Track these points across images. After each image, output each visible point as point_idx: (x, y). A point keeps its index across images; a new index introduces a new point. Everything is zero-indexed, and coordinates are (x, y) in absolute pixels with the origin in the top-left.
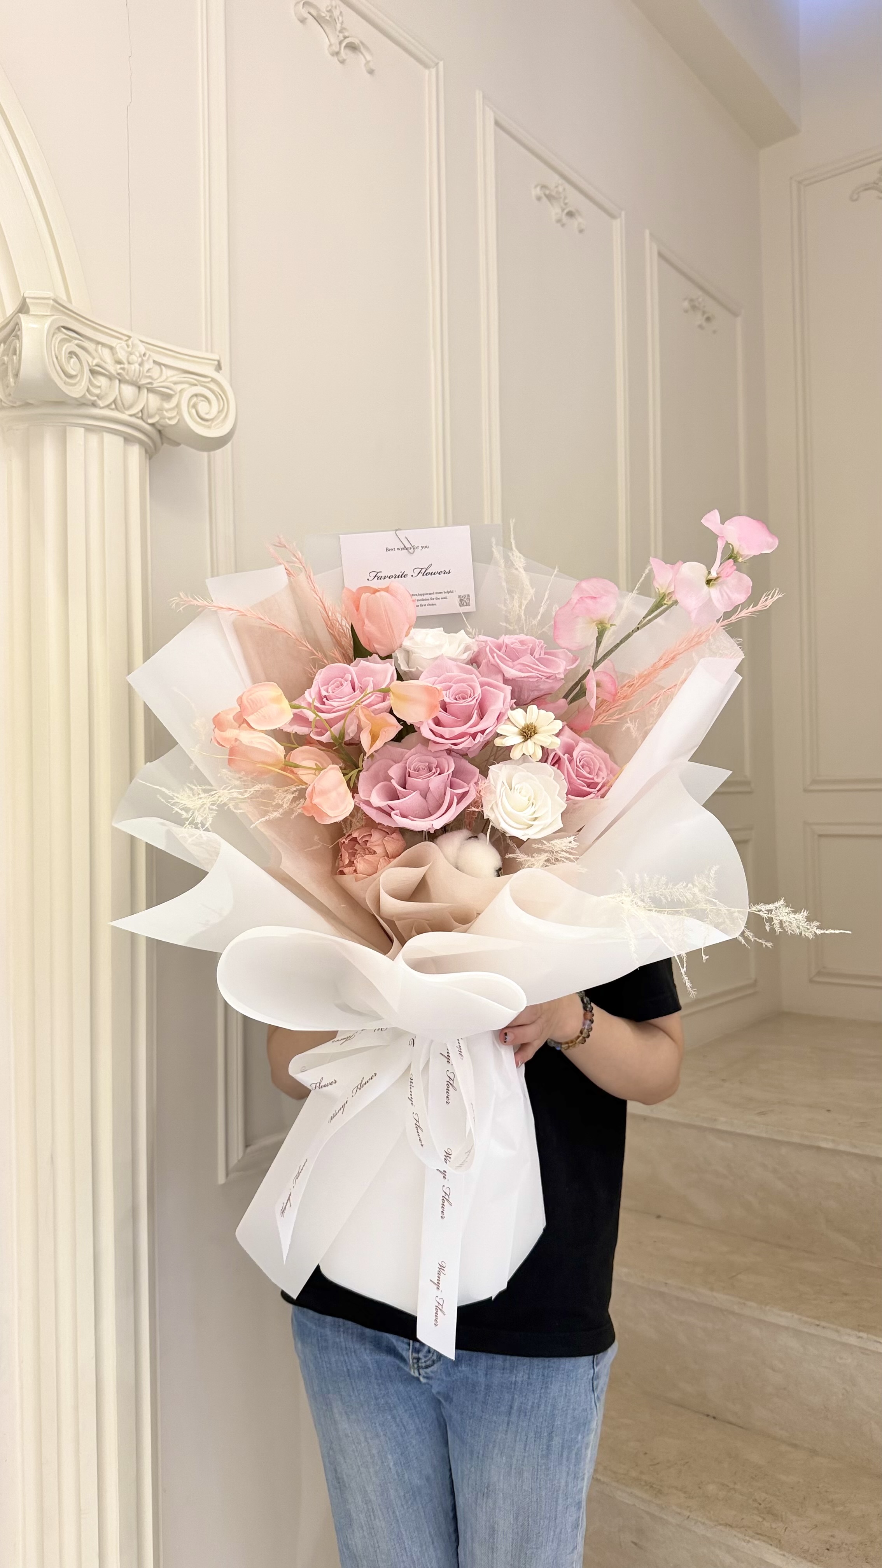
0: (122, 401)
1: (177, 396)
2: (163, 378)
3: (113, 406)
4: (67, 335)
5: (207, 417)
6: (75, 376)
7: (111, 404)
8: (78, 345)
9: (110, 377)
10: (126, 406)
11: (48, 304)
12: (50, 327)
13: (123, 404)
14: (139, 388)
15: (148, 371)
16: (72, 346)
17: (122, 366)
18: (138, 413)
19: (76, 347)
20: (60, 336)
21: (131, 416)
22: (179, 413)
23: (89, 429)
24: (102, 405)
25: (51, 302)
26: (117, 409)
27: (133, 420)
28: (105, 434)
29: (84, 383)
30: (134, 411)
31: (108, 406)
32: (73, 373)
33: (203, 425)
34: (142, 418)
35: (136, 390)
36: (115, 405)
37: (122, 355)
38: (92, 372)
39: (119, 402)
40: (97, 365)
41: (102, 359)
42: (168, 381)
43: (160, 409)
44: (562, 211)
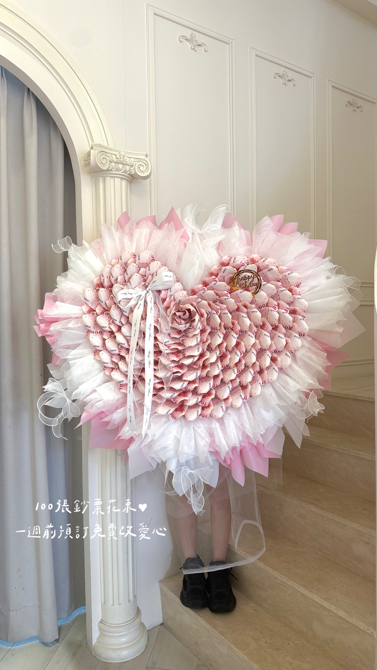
1: (134, 165)
2: (130, 161)
5: (142, 170)
6: (105, 164)
8: (105, 155)
9: (116, 163)
10: (121, 169)
12: (97, 152)
14: (124, 164)
15: (125, 160)
17: (118, 159)
20: (101, 154)
21: (122, 172)
22: (135, 170)
23: (111, 177)
25: (98, 145)
26: (118, 171)
27: (122, 173)
28: (116, 178)
29: (108, 165)
31: (115, 170)
32: (104, 163)
33: (141, 173)
34: (125, 173)
37: (118, 156)
38: (110, 162)
39: (118, 169)
40: (111, 160)
41: (113, 158)
42: (132, 162)
43: (130, 170)
44: (285, 81)
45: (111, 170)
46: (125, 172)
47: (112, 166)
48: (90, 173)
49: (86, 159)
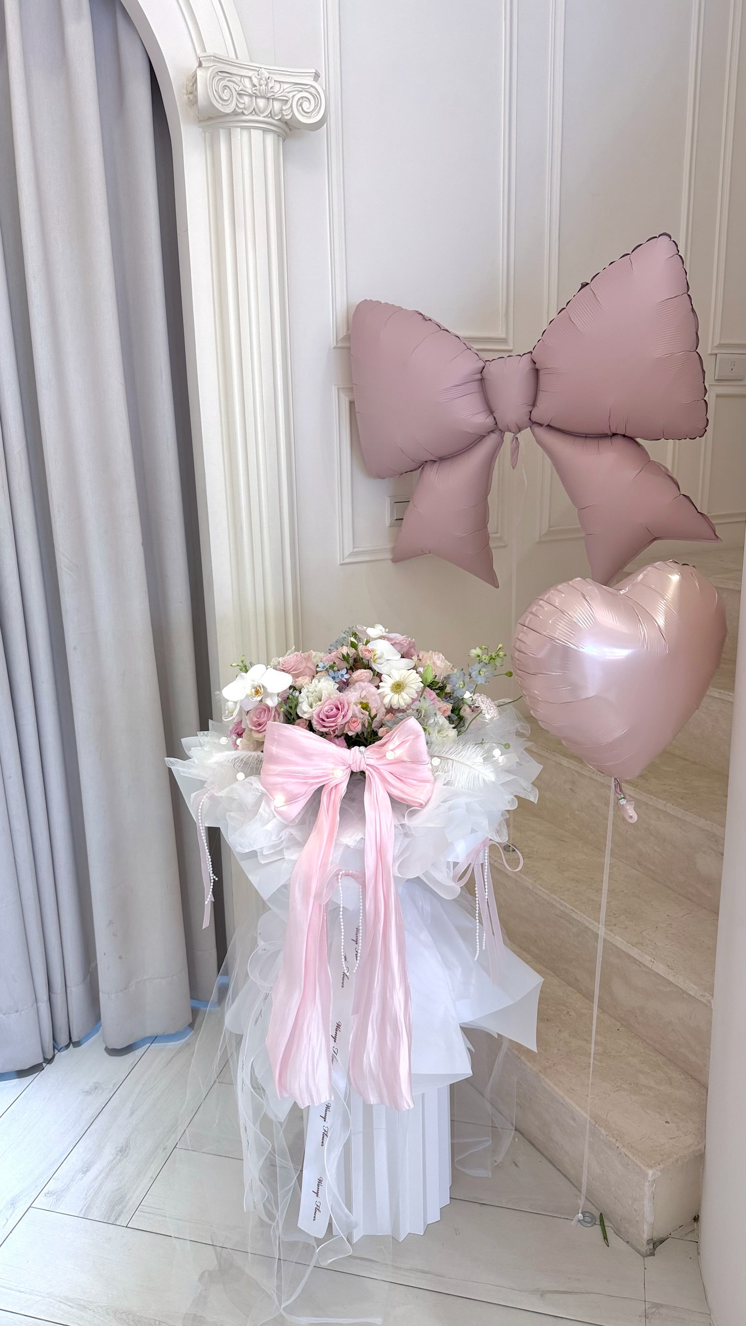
0: (258, 109)
1: (291, 100)
2: (282, 90)
3: (254, 113)
4: (221, 76)
5: (307, 111)
6: (229, 99)
7: (252, 112)
9: (250, 96)
10: (262, 110)
11: (210, 60)
12: (211, 73)
13: (259, 111)
14: (268, 99)
15: (271, 88)
16: (224, 82)
17: (255, 88)
18: (268, 114)
19: (227, 82)
20: (217, 78)
21: (264, 117)
22: (292, 111)
23: (242, 128)
24: (247, 114)
25: (214, 57)
26: (256, 114)
27: (266, 119)
28: (251, 130)
29: (234, 102)
30: (265, 114)
31: (250, 113)
32: (226, 98)
33: (306, 116)
34: (271, 117)
35: (267, 101)
36: (255, 112)
37: (255, 81)
38: (239, 95)
39: (257, 110)
40: (241, 90)
41: (244, 87)
42: (284, 91)
43: (281, 110)
45: (243, 113)
47: (244, 103)
48: (200, 121)
49: (190, 89)
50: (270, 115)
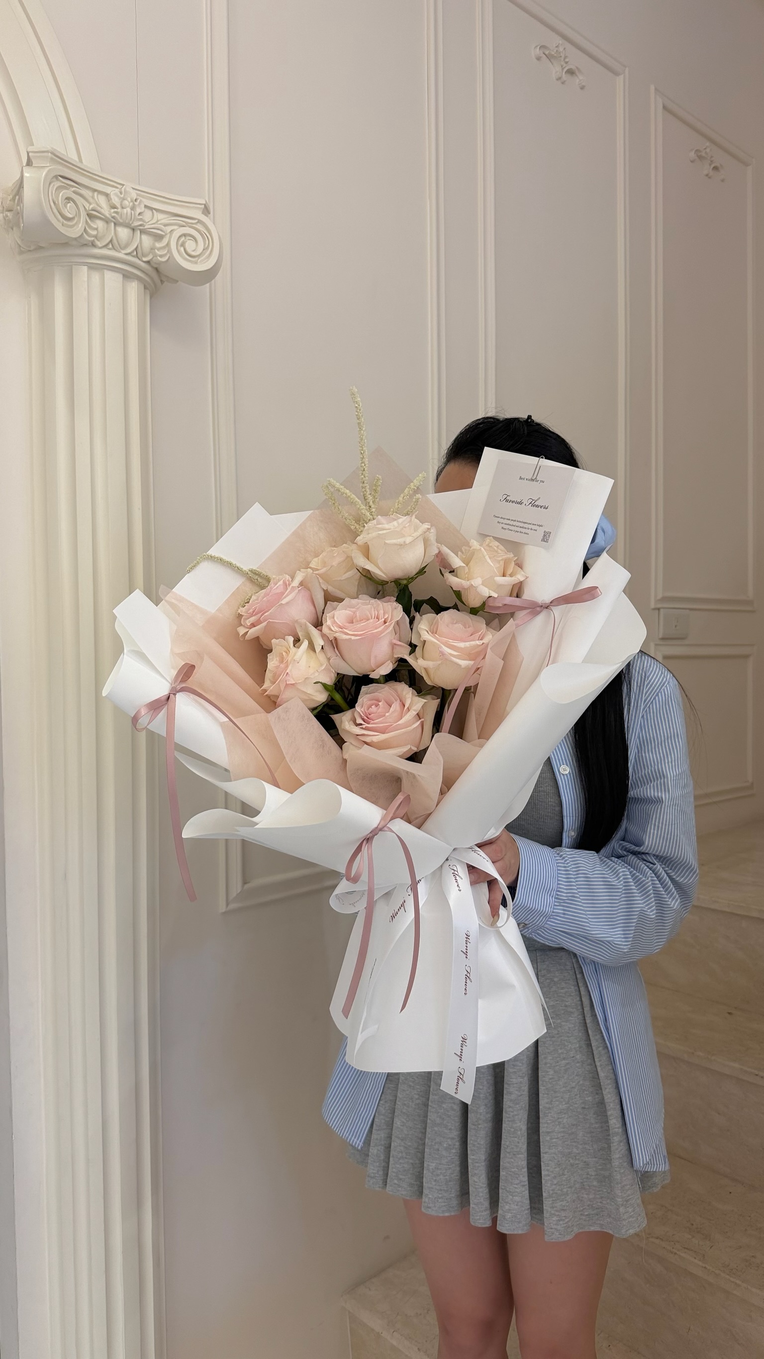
1: (168, 236)
4: (64, 183)
5: (193, 253)
6: (73, 219)
7: (108, 244)
9: (107, 221)
10: (122, 246)
11: (47, 157)
12: (46, 175)
13: (119, 244)
14: (133, 230)
15: (140, 214)
16: (69, 193)
17: (116, 210)
18: (133, 252)
19: (73, 194)
21: (126, 254)
22: (170, 251)
23: (92, 267)
24: (100, 246)
25: (48, 154)
26: (114, 248)
27: (129, 259)
28: (105, 271)
29: (81, 226)
30: (129, 250)
31: (106, 246)
32: (70, 216)
33: (190, 261)
34: (137, 256)
35: (131, 232)
36: (112, 245)
37: (116, 200)
38: (89, 216)
39: (115, 241)
40: (93, 210)
42: (159, 223)
43: (152, 249)
44: (563, 69)
45: (93, 245)
46: (136, 253)
47: (97, 229)
50: (135, 253)
